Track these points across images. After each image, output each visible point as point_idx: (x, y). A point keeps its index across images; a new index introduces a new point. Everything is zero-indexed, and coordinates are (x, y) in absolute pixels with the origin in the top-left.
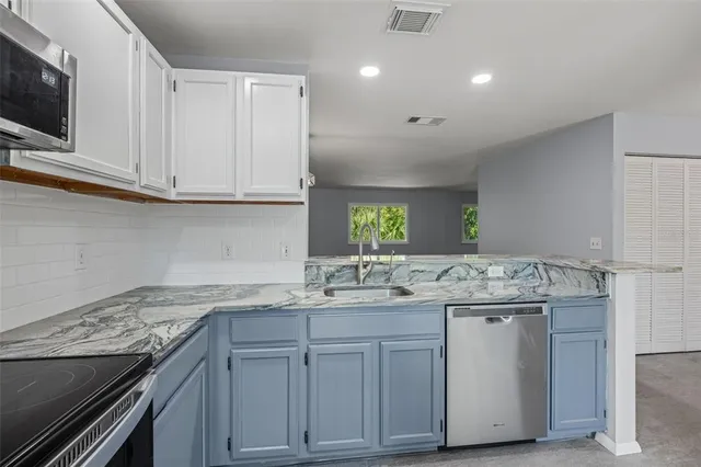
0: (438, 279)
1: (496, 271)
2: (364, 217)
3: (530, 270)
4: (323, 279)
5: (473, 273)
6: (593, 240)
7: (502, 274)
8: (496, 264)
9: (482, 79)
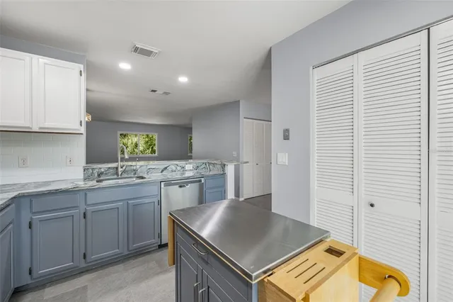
0: (162, 172)
1: (189, 167)
2: (130, 141)
3: (204, 166)
4: (96, 175)
5: (179, 168)
6: (234, 153)
7: (192, 168)
8: (190, 163)
9: (183, 79)
